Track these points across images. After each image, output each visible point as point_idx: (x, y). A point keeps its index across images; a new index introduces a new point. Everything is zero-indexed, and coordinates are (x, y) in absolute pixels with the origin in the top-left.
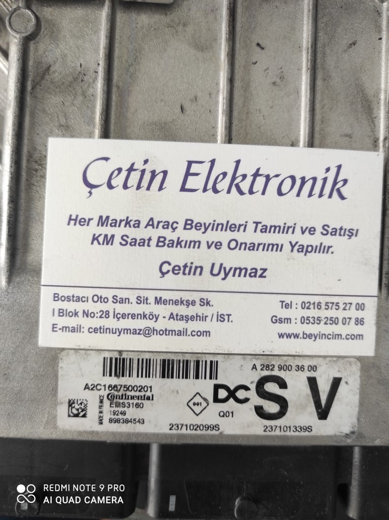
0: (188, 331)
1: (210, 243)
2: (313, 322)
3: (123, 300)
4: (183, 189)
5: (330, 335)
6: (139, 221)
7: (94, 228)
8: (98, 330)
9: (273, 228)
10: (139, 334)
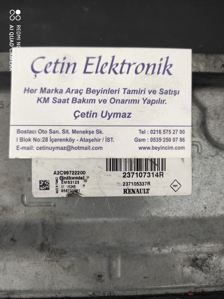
0: (90, 147)
1: (100, 101)
2: (157, 141)
3: (55, 132)
4: (85, 72)
5: (167, 147)
6: (62, 90)
7: (38, 94)
8: (41, 148)
9: (133, 92)
10: (64, 149)
